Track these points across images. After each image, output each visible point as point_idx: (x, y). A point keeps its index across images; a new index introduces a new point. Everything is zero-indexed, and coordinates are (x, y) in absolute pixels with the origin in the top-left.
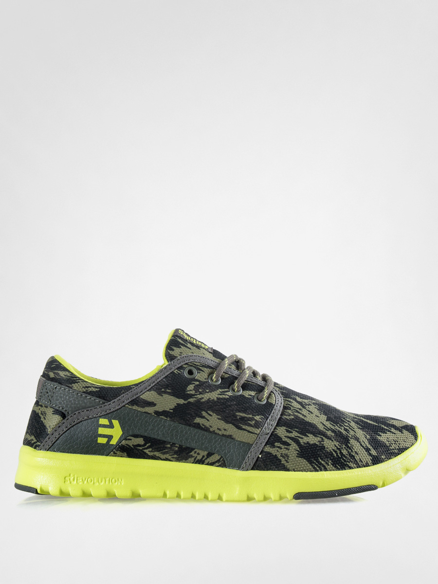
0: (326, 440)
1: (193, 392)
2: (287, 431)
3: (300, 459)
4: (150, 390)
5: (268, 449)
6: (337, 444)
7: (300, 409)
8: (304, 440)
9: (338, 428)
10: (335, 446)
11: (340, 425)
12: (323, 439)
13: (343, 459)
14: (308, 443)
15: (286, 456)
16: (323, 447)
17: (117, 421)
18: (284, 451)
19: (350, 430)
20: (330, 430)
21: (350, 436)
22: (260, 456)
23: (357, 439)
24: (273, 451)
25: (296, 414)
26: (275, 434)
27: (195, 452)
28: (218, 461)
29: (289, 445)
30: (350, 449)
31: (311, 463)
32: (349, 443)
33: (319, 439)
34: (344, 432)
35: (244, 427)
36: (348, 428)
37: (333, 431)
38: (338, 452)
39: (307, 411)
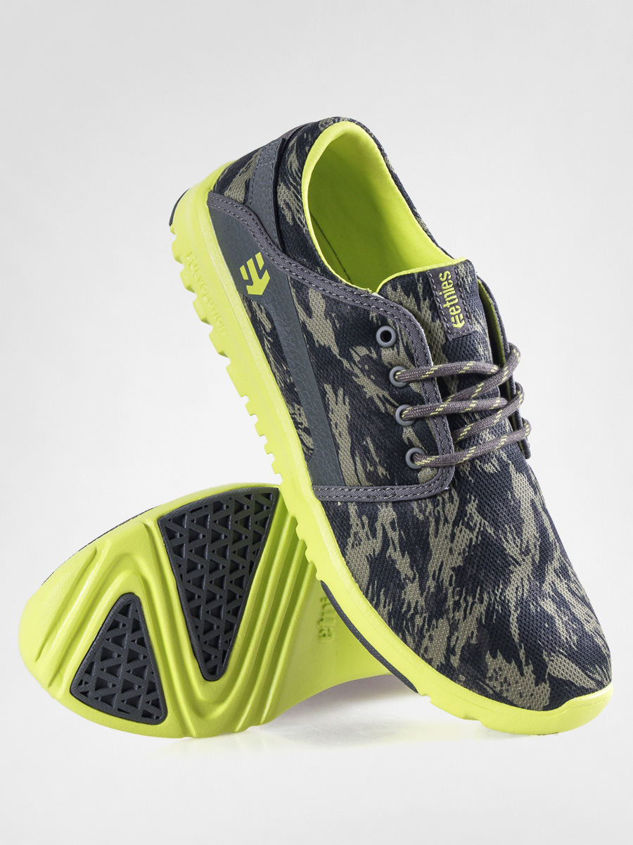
0: (416, 583)
1: (357, 359)
2: (392, 524)
3: (366, 563)
4: (324, 297)
5: (352, 509)
6: (422, 602)
7: (446, 520)
8: (394, 554)
9: (450, 591)
10: (417, 602)
11: (461, 592)
12: (414, 578)
13: (407, 624)
14: (394, 562)
15: (358, 542)
16: (402, 587)
17: (269, 278)
18: (362, 534)
19: (462, 609)
20: (437, 582)
21: (451, 615)
22: (339, 504)
23: (454, 627)
24: (354, 519)
25: (432, 520)
26: (378, 509)
27: (299, 409)
28: (308, 448)
29: (374, 536)
30: (429, 626)
31: (371, 581)
32: (437, 620)
33: (411, 574)
34: (450, 603)
35: (357, 459)
36: (464, 605)
37: (439, 587)
38: (412, 611)
39: (450, 532)
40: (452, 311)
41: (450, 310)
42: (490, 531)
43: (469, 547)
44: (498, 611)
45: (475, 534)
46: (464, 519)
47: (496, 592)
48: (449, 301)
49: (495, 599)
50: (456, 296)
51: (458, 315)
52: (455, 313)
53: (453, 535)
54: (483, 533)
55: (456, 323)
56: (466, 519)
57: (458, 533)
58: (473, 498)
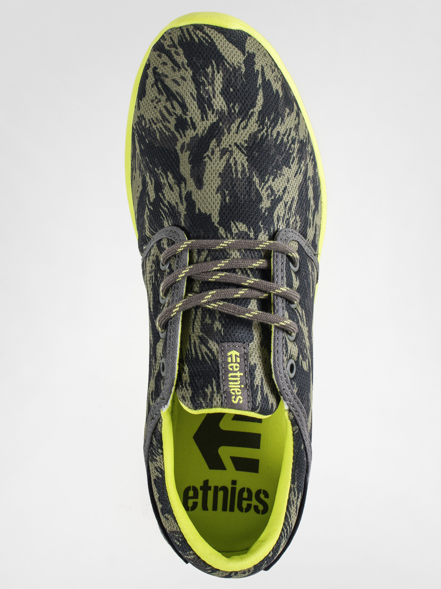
7: (285, 205)
9: (295, 154)
11: (289, 148)
19: (291, 136)
20: (300, 165)
21: (297, 137)
23: (297, 128)
25: (293, 211)
34: (297, 146)
36: (290, 138)
37: (300, 161)
39: (286, 195)
40: (236, 367)
41: (238, 369)
42: (256, 180)
43: (276, 177)
44: (269, 119)
45: (269, 184)
46: (275, 198)
47: (265, 134)
48: (236, 377)
49: (268, 129)
50: (230, 379)
51: (232, 362)
52: (234, 365)
53: (284, 191)
54: (263, 180)
55: (236, 356)
56: (273, 198)
57: (281, 191)
58: (263, 210)
